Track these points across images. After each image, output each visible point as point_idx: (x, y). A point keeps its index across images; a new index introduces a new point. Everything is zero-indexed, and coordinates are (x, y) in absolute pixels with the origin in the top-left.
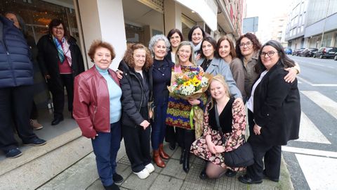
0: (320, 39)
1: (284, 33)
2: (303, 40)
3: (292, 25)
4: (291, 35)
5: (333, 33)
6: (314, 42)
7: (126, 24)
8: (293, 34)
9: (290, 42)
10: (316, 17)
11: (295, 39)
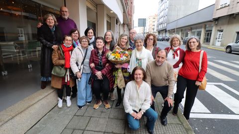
0: (174, 32)
1: (156, 26)
2: (166, 31)
3: (160, 22)
4: (159, 28)
5: (180, 29)
6: (172, 33)
7: (88, 21)
8: (161, 27)
9: (159, 32)
10: (172, 19)
11: (162, 30)
